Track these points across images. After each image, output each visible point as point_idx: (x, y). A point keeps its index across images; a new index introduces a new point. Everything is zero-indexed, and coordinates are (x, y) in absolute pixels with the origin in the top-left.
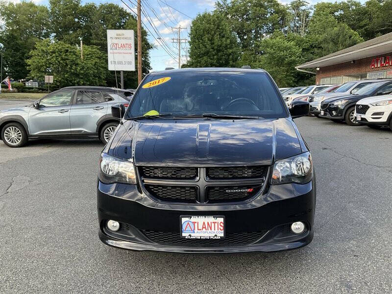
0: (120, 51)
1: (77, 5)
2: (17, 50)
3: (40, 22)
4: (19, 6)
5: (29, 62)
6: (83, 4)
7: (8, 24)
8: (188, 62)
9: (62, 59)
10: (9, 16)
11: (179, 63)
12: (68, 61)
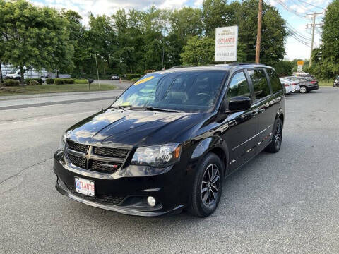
0: (226, 44)
1: (224, 5)
2: (177, 46)
3: (195, 22)
4: (181, 12)
5: (182, 55)
6: (228, 3)
7: (173, 27)
8: (321, 46)
9: (205, 52)
10: (174, 21)
11: (312, 47)
12: (209, 53)
